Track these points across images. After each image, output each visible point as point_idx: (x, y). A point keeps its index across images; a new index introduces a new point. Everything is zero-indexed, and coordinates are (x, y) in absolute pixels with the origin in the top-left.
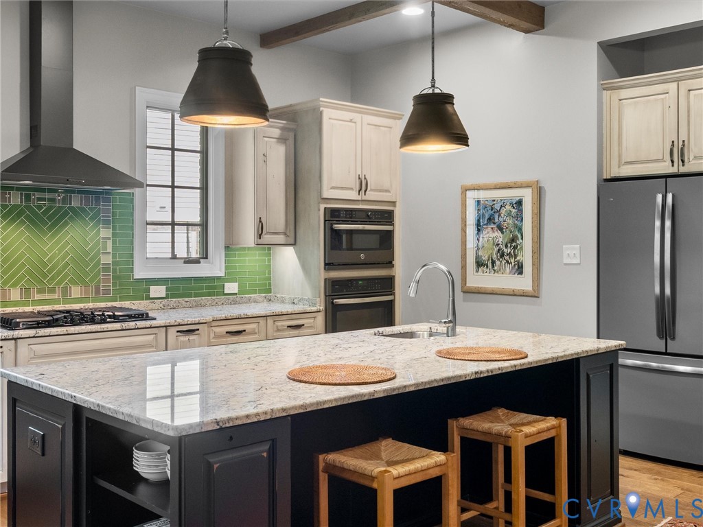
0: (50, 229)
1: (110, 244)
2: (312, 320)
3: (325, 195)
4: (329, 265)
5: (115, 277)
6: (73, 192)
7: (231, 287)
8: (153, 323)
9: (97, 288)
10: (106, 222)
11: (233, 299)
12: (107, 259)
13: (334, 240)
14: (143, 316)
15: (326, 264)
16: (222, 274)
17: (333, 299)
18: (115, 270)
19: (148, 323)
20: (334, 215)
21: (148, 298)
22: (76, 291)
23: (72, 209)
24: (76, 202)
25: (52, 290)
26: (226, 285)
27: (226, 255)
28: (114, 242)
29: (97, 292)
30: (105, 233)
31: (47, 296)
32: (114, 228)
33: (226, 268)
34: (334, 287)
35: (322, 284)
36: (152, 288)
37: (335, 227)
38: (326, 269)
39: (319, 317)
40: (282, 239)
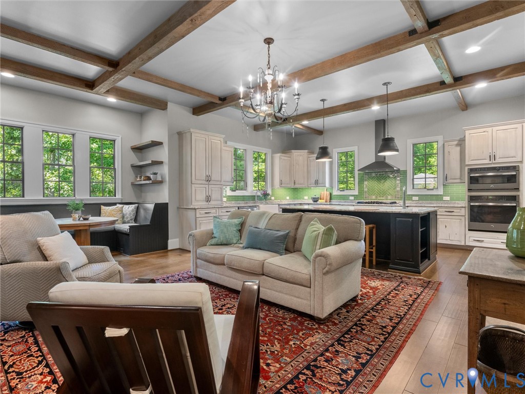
0: (382, 181)
1: (399, 185)
2: (459, 210)
3: (467, 163)
4: (470, 190)
6: (390, 171)
7: (445, 198)
8: (398, 205)
11: (448, 202)
12: (398, 189)
13: (473, 180)
14: (395, 203)
15: (469, 190)
16: (442, 194)
17: (470, 203)
18: (401, 192)
19: (395, 205)
21: (412, 200)
22: (389, 197)
23: (388, 176)
25: (383, 197)
27: (444, 187)
29: (396, 197)
30: (398, 182)
31: (381, 198)
32: (401, 181)
33: (444, 192)
34: (472, 199)
35: (467, 197)
36: (413, 197)
37: (471, 175)
38: (469, 192)
39: (463, 209)
40: (458, 181)
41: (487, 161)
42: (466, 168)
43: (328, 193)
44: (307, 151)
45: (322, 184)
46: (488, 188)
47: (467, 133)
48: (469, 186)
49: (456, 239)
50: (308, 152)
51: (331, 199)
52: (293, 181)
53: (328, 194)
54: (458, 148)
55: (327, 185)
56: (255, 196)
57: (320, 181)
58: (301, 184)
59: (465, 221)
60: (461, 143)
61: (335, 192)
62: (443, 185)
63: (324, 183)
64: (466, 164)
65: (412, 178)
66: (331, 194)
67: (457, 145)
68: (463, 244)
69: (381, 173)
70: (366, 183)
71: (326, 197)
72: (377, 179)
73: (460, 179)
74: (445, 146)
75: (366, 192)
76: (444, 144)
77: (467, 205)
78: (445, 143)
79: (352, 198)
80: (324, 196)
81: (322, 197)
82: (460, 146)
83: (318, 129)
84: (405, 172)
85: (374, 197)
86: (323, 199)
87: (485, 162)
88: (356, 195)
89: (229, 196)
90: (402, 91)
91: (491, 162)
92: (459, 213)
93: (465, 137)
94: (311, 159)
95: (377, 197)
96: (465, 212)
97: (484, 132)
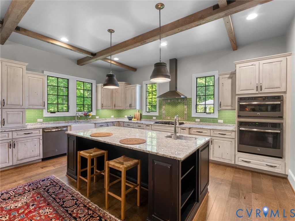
0: (175, 106)
1: (186, 109)
2: (230, 133)
4: (239, 116)
5: (187, 116)
6: (179, 99)
9: (184, 118)
10: (186, 105)
11: (221, 124)
12: (186, 112)
13: (242, 108)
14: (183, 123)
15: (238, 116)
17: (240, 128)
18: (187, 115)
20: (241, 99)
21: (195, 121)
22: (180, 118)
23: (179, 102)
24: (180, 101)
26: (219, 120)
27: (218, 112)
28: (187, 109)
30: (186, 107)
32: (187, 106)
34: (241, 124)
35: (237, 122)
36: (196, 119)
37: (240, 103)
38: (238, 118)
39: (234, 133)
40: (230, 108)
41: (254, 91)
42: (237, 97)
43: (139, 113)
44: (124, 82)
45: (134, 107)
46: (254, 115)
47: (238, 66)
48: (238, 113)
49: (227, 158)
50: (125, 84)
51: (141, 118)
52: (114, 105)
53: (139, 115)
54: (230, 80)
55: (138, 107)
56: (75, 116)
57: (133, 105)
58: (120, 107)
59: (235, 143)
60: (233, 76)
61: (144, 114)
62: (218, 110)
63: (135, 106)
64: (236, 94)
65: (195, 104)
66: (141, 115)
67: (229, 78)
68: (233, 163)
69: (174, 100)
70: (164, 107)
71: (138, 116)
72: (171, 105)
73: (232, 106)
74: (220, 78)
75: (164, 114)
76: (219, 78)
77: (237, 130)
78: (220, 76)
79: (154, 118)
80: (136, 116)
81: (135, 117)
82: (232, 79)
83: (134, 67)
84: (190, 99)
85: (169, 118)
86: (136, 118)
87: (252, 92)
88: (157, 116)
89: (46, 117)
90: (178, 21)
91: (258, 92)
92: (230, 135)
93: (236, 70)
94: (127, 88)
95: (171, 118)
96: (235, 136)
97: (252, 65)
